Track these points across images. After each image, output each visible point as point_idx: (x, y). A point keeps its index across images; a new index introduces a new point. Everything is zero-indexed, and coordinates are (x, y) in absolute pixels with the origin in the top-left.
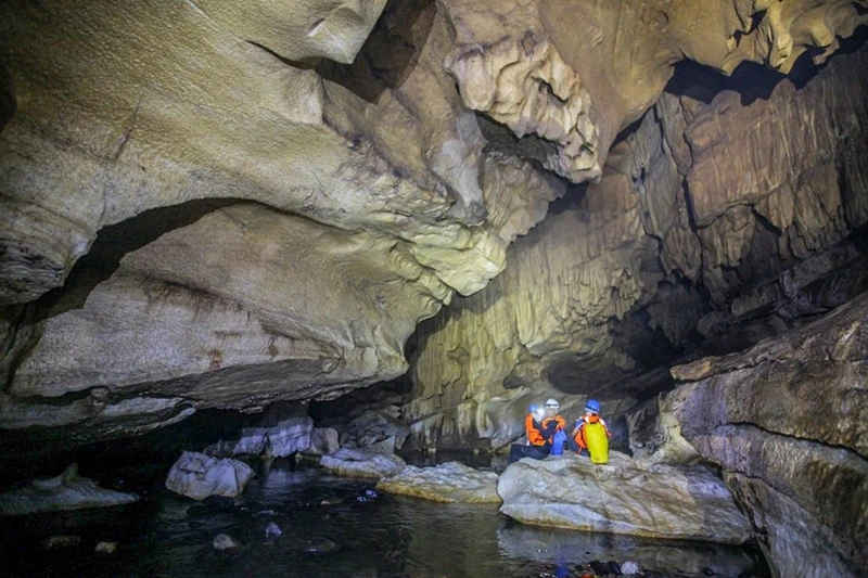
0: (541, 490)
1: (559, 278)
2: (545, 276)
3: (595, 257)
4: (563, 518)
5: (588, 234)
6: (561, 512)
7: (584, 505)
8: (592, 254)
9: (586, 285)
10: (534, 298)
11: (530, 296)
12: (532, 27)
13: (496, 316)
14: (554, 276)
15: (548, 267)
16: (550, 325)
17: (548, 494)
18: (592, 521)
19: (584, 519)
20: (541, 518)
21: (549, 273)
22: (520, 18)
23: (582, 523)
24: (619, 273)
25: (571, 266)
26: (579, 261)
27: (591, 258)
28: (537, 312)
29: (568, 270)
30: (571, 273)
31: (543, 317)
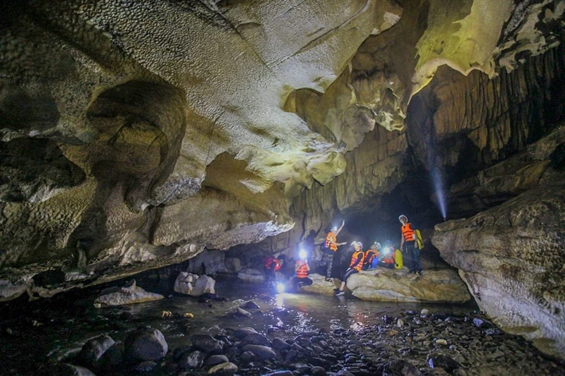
0: (371, 284)
1: (361, 172)
2: (353, 170)
3: (382, 160)
4: (383, 296)
5: (378, 147)
6: (383, 293)
7: (393, 290)
8: (380, 159)
9: (376, 176)
10: (347, 182)
11: (345, 182)
12: (387, 62)
13: (324, 192)
14: (359, 170)
15: (355, 165)
16: (354, 197)
17: (374, 286)
18: (398, 297)
19: (394, 296)
20: (373, 297)
21: (355, 169)
22: (381, 56)
23: (392, 298)
24: (393, 169)
25: (368, 165)
26: (373, 162)
27: (379, 161)
28: (348, 191)
29: (367, 167)
30: (368, 169)
31: (351, 193)
